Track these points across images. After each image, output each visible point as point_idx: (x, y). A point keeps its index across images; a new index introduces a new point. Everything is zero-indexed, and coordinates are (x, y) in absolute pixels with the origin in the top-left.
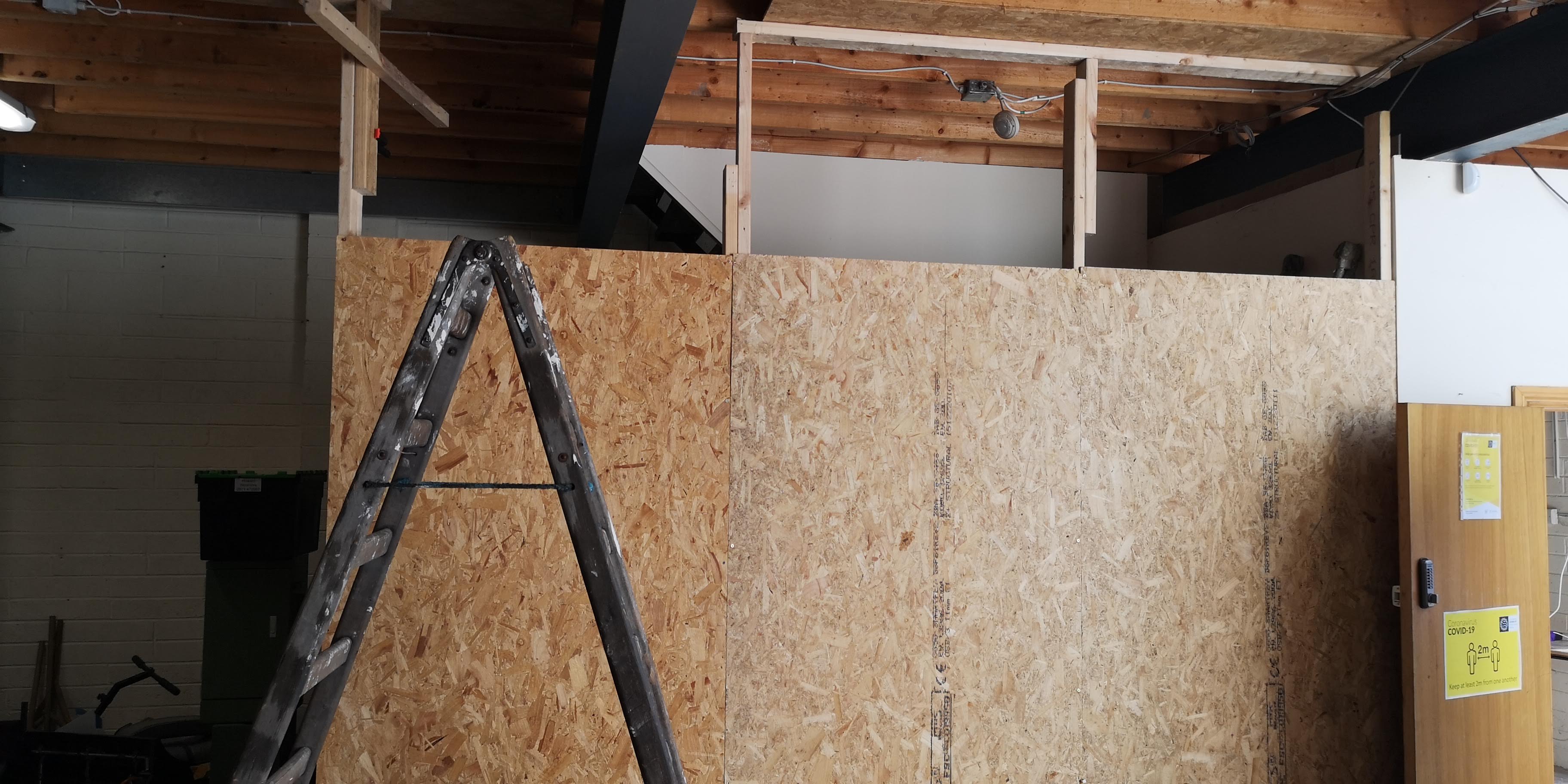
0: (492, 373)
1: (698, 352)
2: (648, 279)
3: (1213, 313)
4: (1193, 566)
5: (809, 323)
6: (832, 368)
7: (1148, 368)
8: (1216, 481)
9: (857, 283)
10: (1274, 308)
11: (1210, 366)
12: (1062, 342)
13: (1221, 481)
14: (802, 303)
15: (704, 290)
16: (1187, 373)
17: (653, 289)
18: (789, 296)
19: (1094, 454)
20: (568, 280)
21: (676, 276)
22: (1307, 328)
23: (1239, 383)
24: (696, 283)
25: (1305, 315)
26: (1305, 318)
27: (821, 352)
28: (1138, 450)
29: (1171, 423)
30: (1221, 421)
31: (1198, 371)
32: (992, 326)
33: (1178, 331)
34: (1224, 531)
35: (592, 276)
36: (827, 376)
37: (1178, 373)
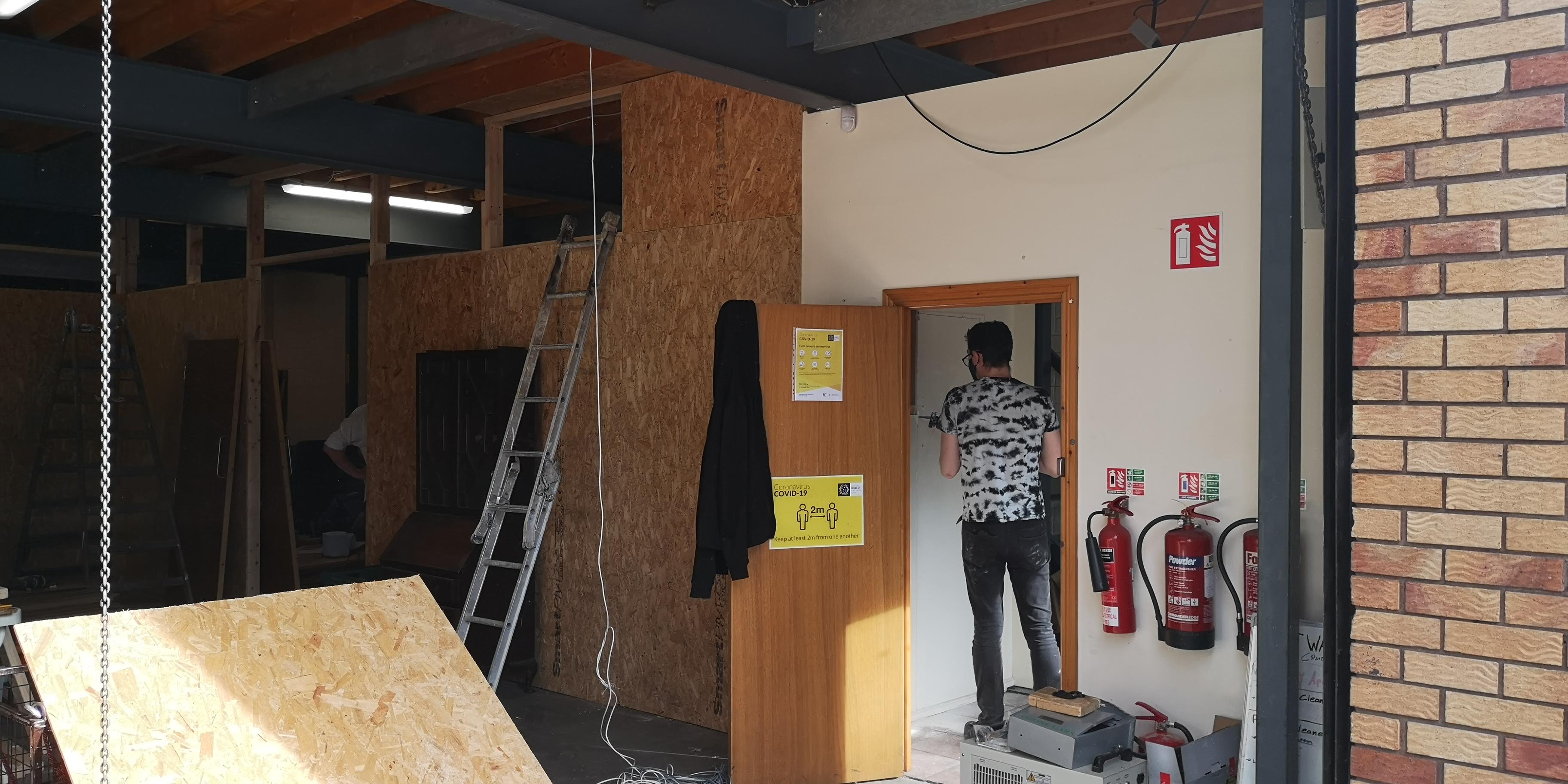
0: (408, 327)
1: (470, 309)
2: (454, 272)
3: (692, 256)
4: (677, 433)
5: (507, 289)
6: (517, 313)
7: (657, 298)
8: (691, 375)
9: (526, 261)
10: (727, 247)
11: (690, 294)
12: (614, 286)
13: (694, 375)
14: (506, 277)
15: (472, 274)
16: (678, 300)
17: (455, 277)
18: (500, 274)
19: (629, 359)
20: (430, 277)
21: (463, 268)
22: (746, 259)
23: (705, 306)
24: (469, 270)
25: (746, 249)
26: (745, 252)
27: (511, 305)
28: (651, 355)
29: (668, 336)
30: (695, 332)
31: (683, 299)
32: (582, 280)
33: (673, 272)
34: (695, 409)
35: (436, 274)
36: (515, 318)
37: (672, 299)
